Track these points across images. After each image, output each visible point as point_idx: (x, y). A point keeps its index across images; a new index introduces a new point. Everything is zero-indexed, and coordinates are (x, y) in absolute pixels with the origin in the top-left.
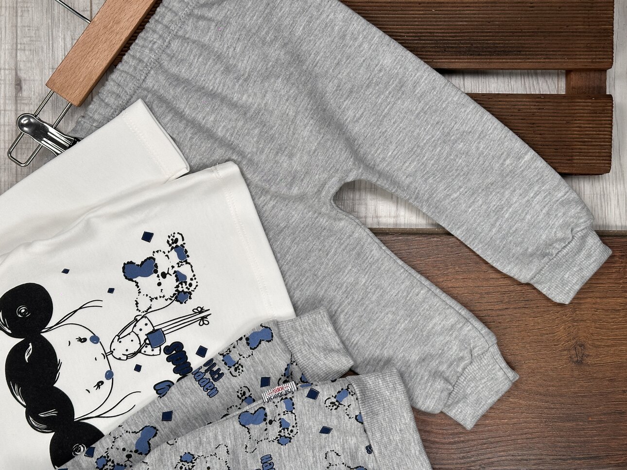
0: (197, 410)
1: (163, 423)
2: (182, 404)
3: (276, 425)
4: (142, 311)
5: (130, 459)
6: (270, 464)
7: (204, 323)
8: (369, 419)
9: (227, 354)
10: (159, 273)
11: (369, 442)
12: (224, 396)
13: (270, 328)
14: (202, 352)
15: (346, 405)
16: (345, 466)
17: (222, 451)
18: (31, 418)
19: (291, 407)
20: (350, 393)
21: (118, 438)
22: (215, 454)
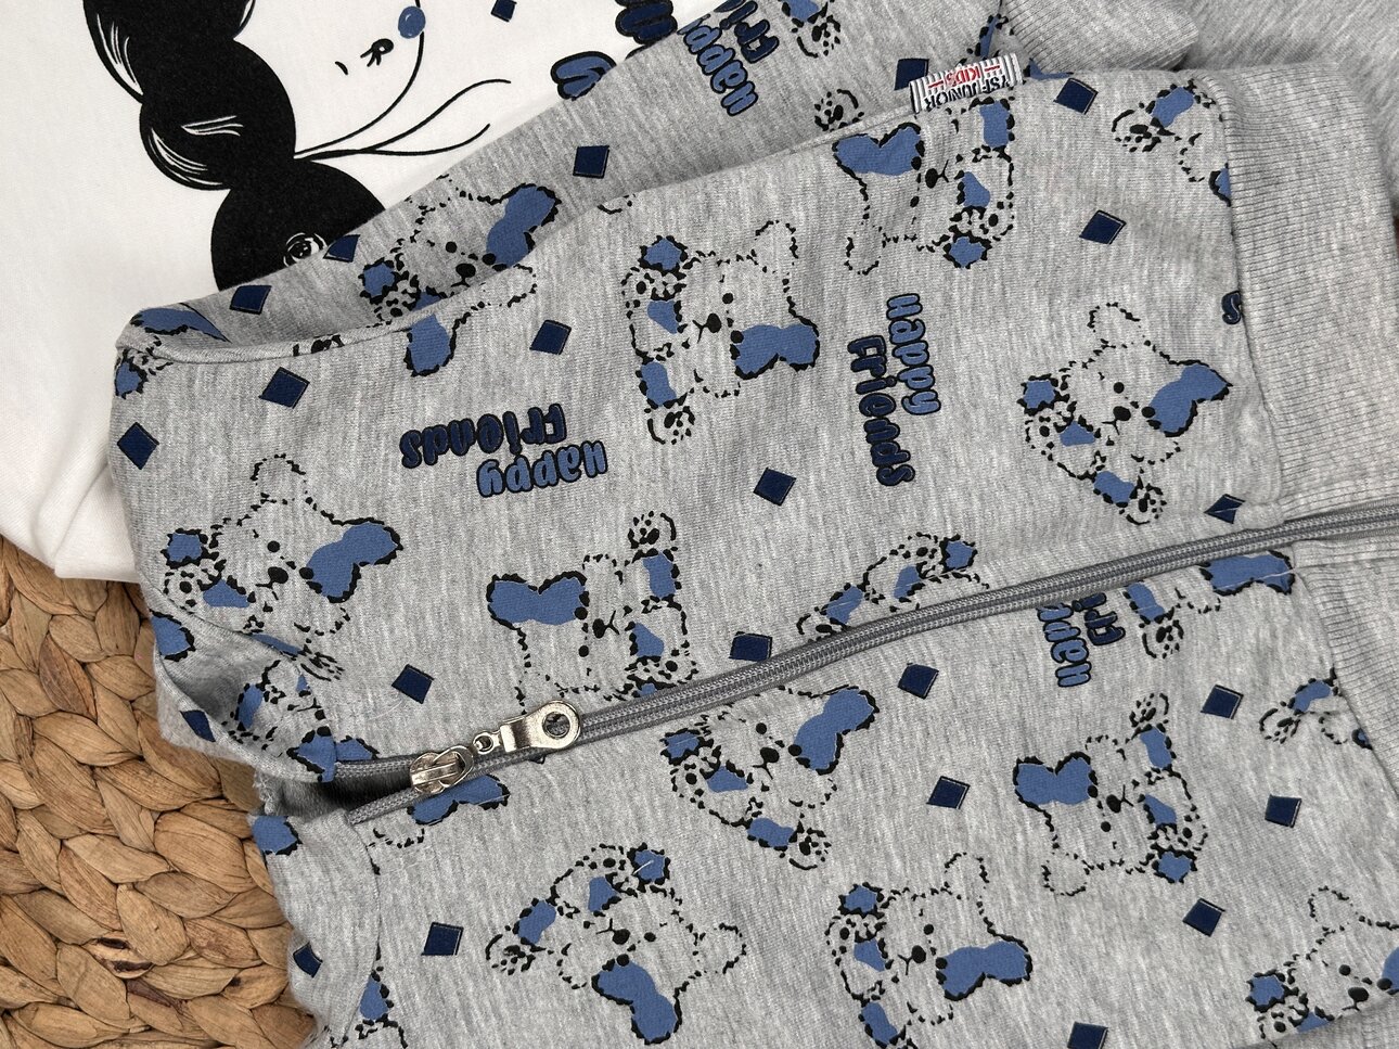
0: (686, 149)
1: (577, 184)
2: (640, 126)
3: (948, 190)
5: (470, 279)
6: (914, 327)
8: (1252, 192)
11: (1239, 277)
12: (774, 114)
15: (1185, 135)
16: (1154, 350)
17: (775, 245)
18: (156, 137)
19: (1001, 132)
20: (1198, 99)
21: (433, 210)
22: (753, 252)
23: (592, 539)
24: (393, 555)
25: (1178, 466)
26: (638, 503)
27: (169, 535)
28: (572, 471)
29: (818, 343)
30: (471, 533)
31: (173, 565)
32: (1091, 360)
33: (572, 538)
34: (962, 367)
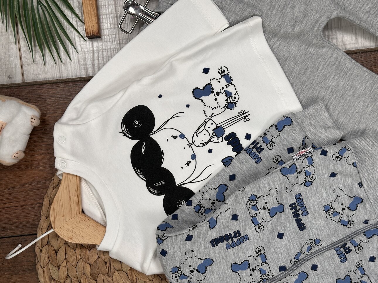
0: (250, 172)
1: (231, 182)
2: (241, 169)
3: (303, 174)
4: (208, 116)
5: (214, 205)
6: (301, 199)
7: (247, 120)
8: (360, 165)
9: (264, 136)
10: (215, 93)
11: (361, 180)
12: (265, 162)
13: (290, 117)
14: (248, 137)
15: (346, 157)
18: (150, 187)
19: (311, 162)
20: (347, 149)
21: (205, 193)
22: (269, 194)
23: (248, 253)
24: (213, 264)
25: (356, 216)
26: (256, 245)
27: (172, 268)
28: (243, 241)
29: (284, 207)
30: (226, 256)
31: (173, 273)
32: (336, 200)
33: (245, 253)
34: (311, 205)
